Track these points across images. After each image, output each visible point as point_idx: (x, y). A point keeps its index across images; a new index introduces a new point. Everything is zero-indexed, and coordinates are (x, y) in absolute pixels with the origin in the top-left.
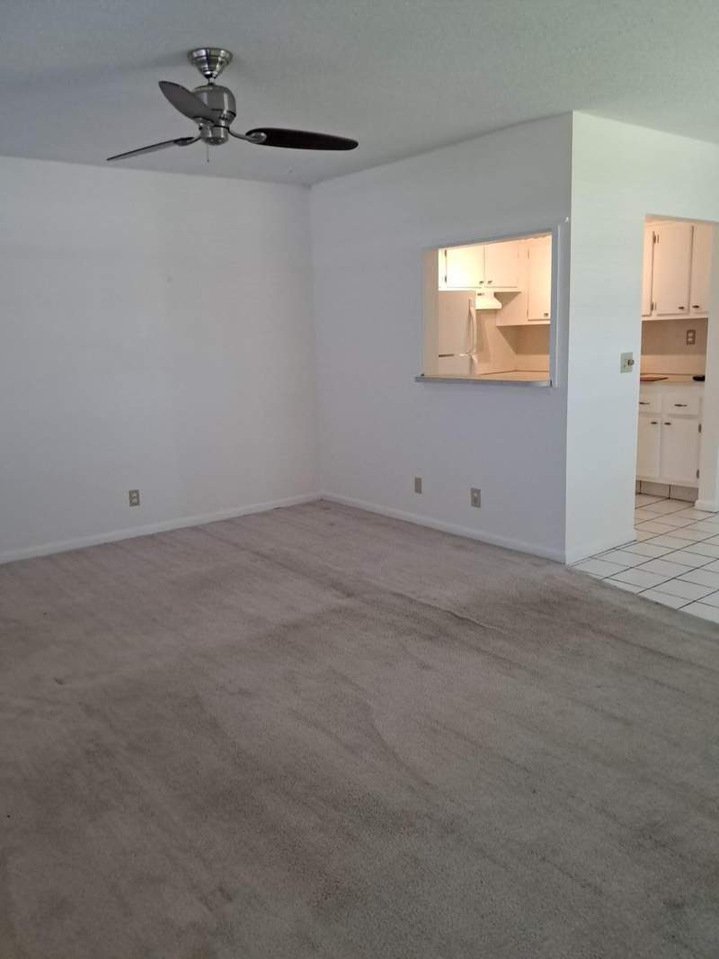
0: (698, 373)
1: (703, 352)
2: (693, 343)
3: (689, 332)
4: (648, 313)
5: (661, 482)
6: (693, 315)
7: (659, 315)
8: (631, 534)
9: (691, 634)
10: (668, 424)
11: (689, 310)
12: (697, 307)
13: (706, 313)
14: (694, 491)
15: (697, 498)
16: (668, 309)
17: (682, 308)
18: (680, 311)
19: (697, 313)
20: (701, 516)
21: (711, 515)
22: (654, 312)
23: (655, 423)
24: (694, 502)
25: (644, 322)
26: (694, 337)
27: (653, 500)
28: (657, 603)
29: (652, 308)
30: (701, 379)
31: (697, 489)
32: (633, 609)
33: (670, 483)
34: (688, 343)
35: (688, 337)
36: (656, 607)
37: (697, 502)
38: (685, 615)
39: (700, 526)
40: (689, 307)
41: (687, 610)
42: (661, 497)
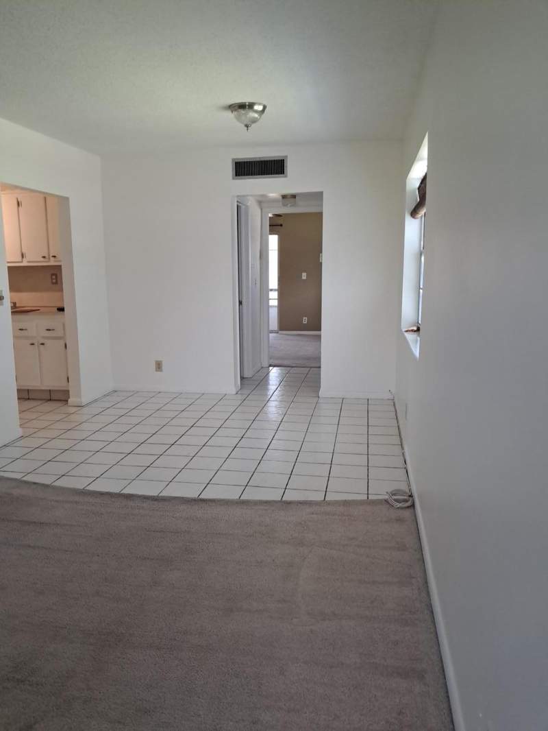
0: (60, 305)
1: (61, 290)
2: (56, 283)
3: (52, 275)
4: (20, 260)
5: (43, 388)
6: (52, 263)
7: (29, 262)
8: (19, 432)
9: (57, 501)
10: (43, 344)
11: (49, 258)
12: (54, 257)
13: (60, 261)
14: (66, 393)
15: (69, 398)
16: (34, 258)
17: (44, 257)
18: (42, 259)
19: (55, 261)
20: (72, 410)
21: (79, 408)
22: (24, 259)
23: (33, 344)
24: (67, 401)
25: (9, 267)
26: (56, 279)
27: (39, 402)
28: (35, 483)
29: (23, 257)
30: (61, 309)
31: (68, 391)
32: (16, 492)
33: (49, 389)
34: (53, 283)
35: (52, 279)
36: (34, 486)
37: (69, 400)
38: (55, 488)
39: (73, 417)
40: (49, 255)
41: (57, 484)
42: (44, 399)
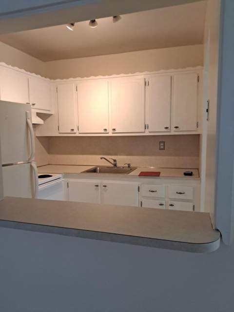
2: (164, 149)
3: (161, 143)
4: (143, 131)
7: (150, 132)
10: (171, 205)
11: (170, 129)
12: (177, 127)
17: (167, 128)
18: (165, 130)
19: (175, 131)
26: (164, 146)
29: (146, 128)
30: (190, 174)
34: (160, 149)
35: (160, 146)
40: (171, 126)
